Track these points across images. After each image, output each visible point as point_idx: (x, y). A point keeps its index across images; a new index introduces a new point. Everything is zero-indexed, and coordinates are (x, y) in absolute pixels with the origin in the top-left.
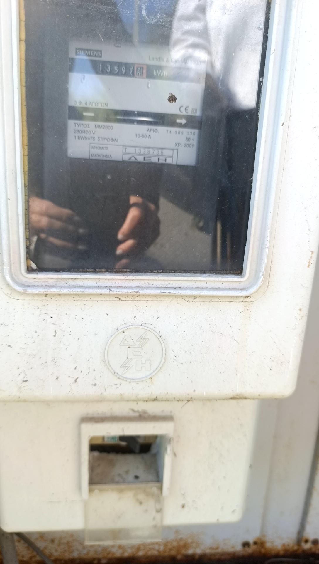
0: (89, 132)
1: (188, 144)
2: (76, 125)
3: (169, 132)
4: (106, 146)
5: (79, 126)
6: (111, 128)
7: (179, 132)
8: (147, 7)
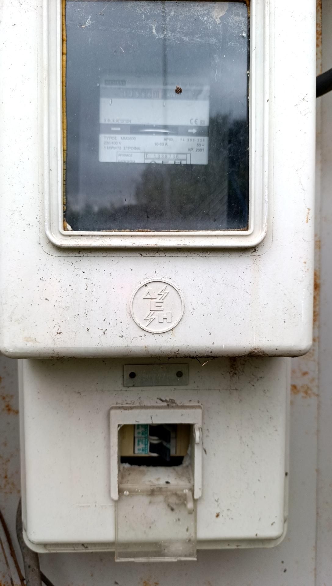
0: (116, 143)
1: (199, 149)
2: (106, 138)
3: (182, 140)
4: (130, 153)
5: (108, 139)
6: (134, 139)
7: (191, 140)
8: (156, 27)
